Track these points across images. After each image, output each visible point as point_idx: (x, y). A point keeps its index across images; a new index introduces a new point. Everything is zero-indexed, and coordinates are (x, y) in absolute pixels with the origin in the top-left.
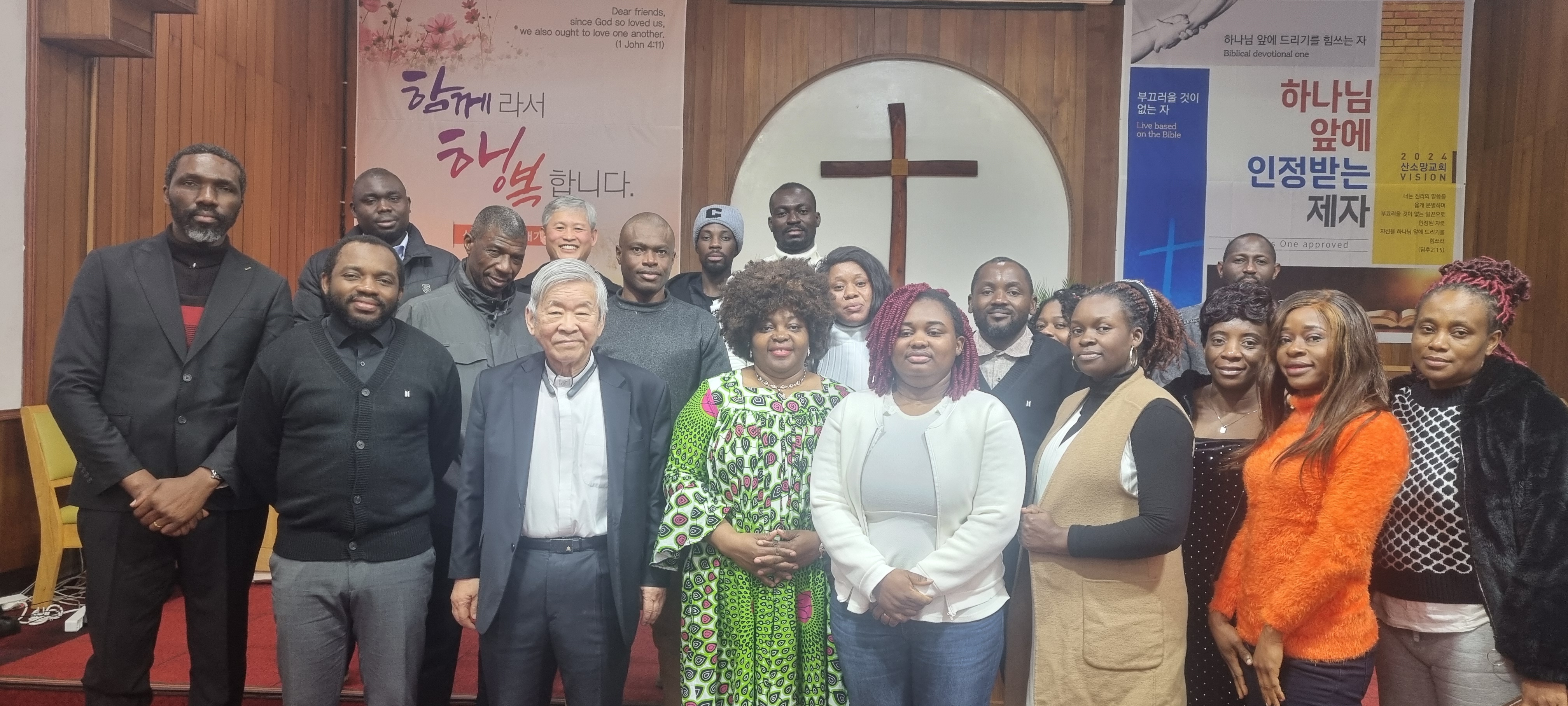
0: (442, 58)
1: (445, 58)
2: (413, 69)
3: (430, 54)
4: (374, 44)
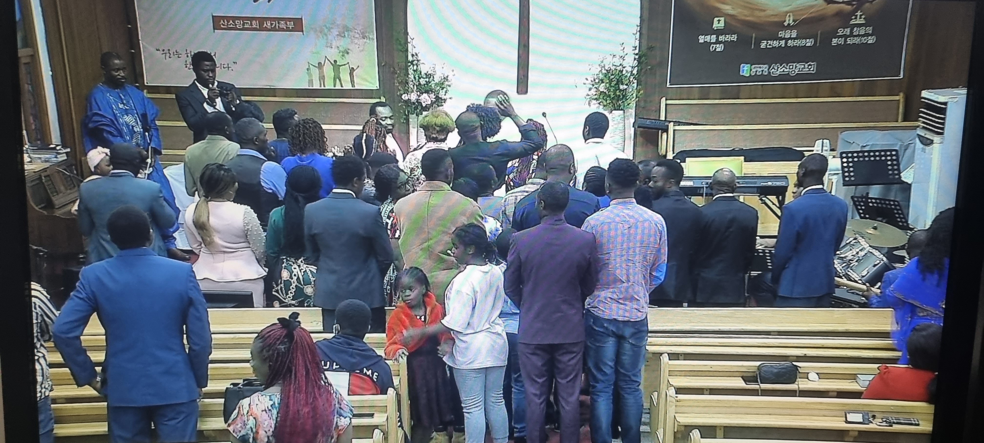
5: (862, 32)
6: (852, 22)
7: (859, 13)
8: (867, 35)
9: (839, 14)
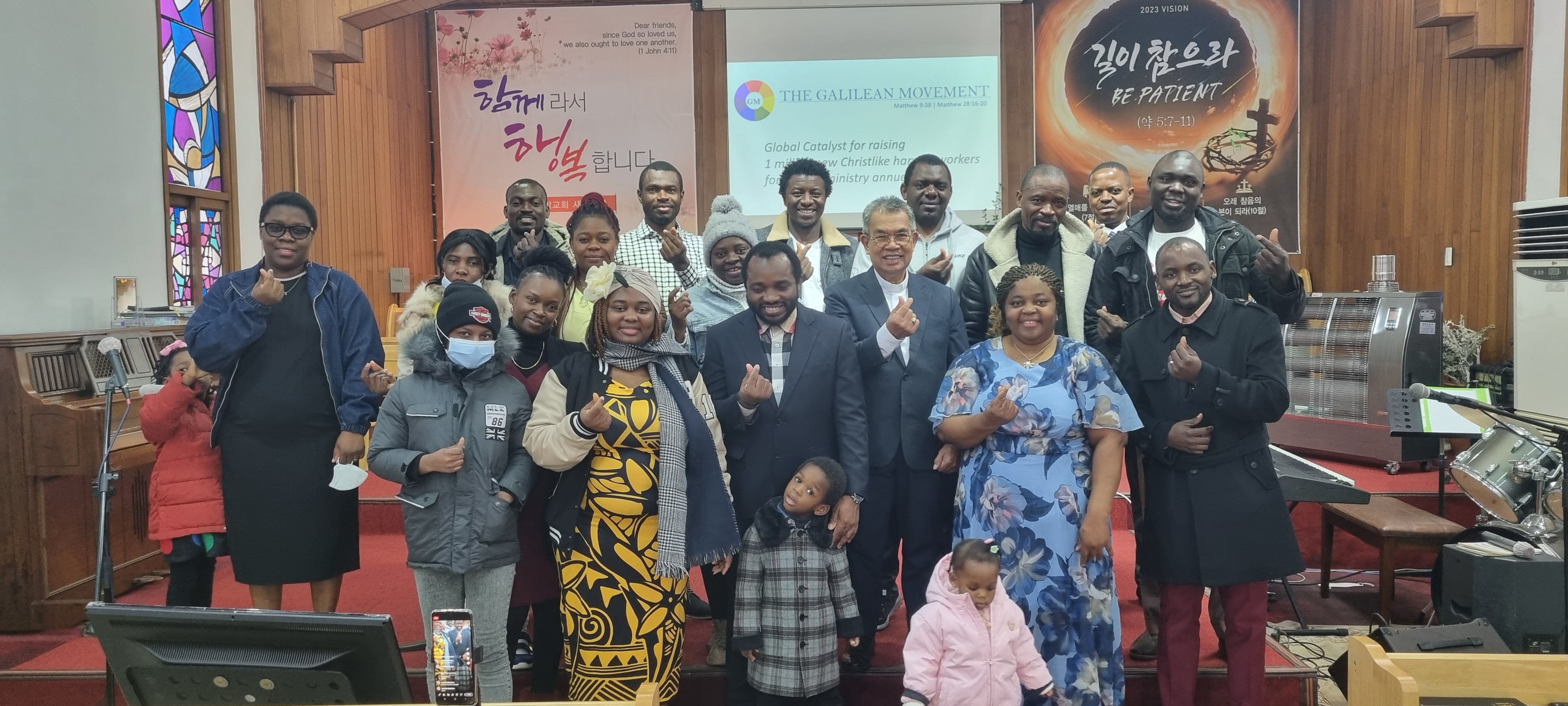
0: (504, 68)
1: (507, 68)
2: (482, 78)
3: (494, 66)
4: (451, 60)
5: (1251, 202)
6: (1239, 191)
7: (1244, 182)
8: (1256, 205)
9: (1221, 182)
